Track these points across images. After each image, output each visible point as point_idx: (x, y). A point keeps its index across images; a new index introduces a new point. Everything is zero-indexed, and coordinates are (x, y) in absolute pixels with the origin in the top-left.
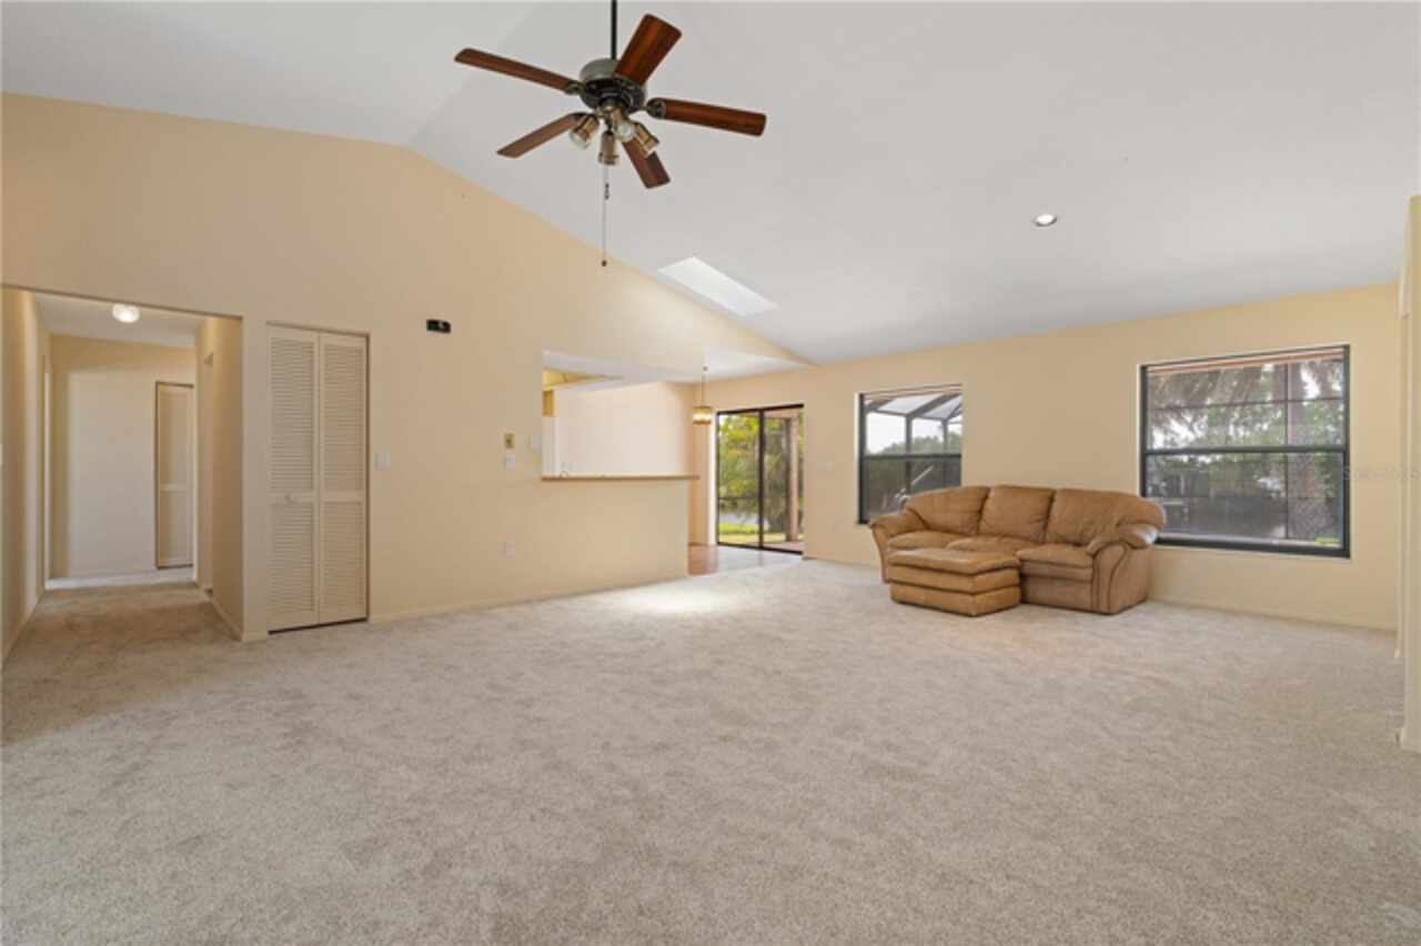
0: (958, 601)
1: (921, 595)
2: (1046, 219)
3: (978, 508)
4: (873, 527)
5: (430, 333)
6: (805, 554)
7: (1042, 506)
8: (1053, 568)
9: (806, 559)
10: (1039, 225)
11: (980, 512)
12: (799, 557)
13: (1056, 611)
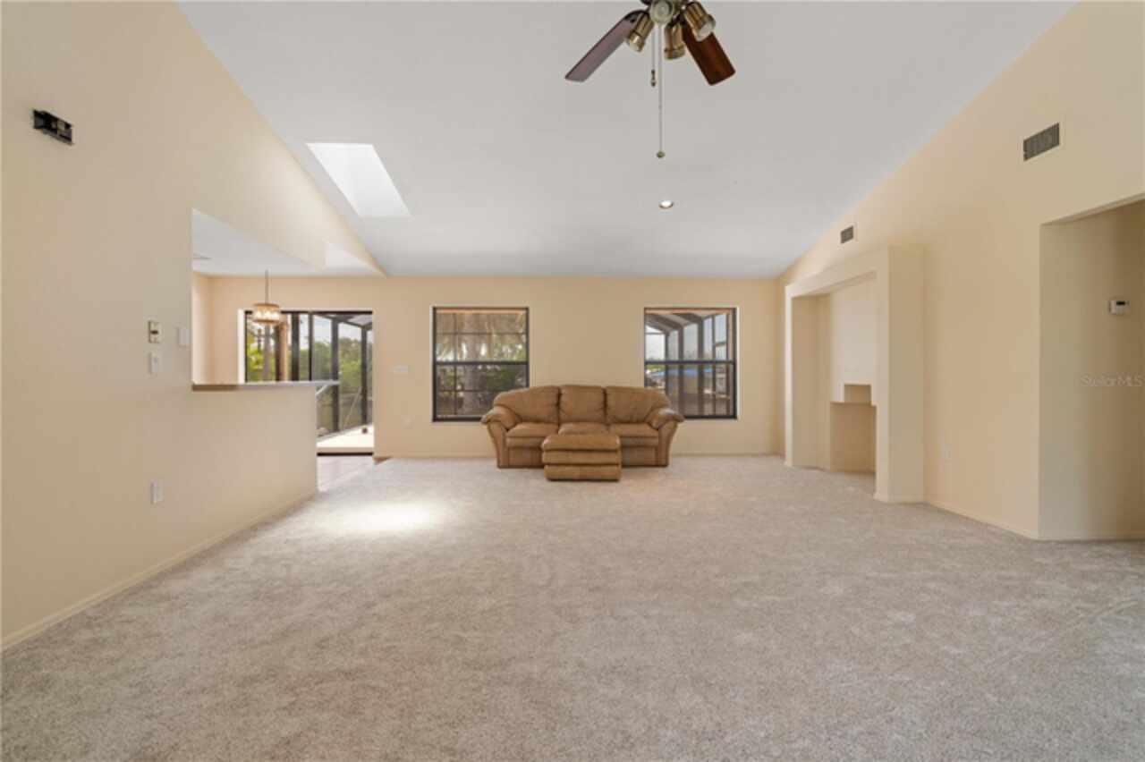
0: (607, 471)
1: (577, 472)
2: (666, 204)
3: (555, 402)
4: (488, 422)
5: (38, 133)
6: (376, 455)
7: (601, 398)
8: (636, 440)
9: (380, 460)
10: (662, 207)
11: (558, 404)
12: (370, 459)
13: (643, 469)
